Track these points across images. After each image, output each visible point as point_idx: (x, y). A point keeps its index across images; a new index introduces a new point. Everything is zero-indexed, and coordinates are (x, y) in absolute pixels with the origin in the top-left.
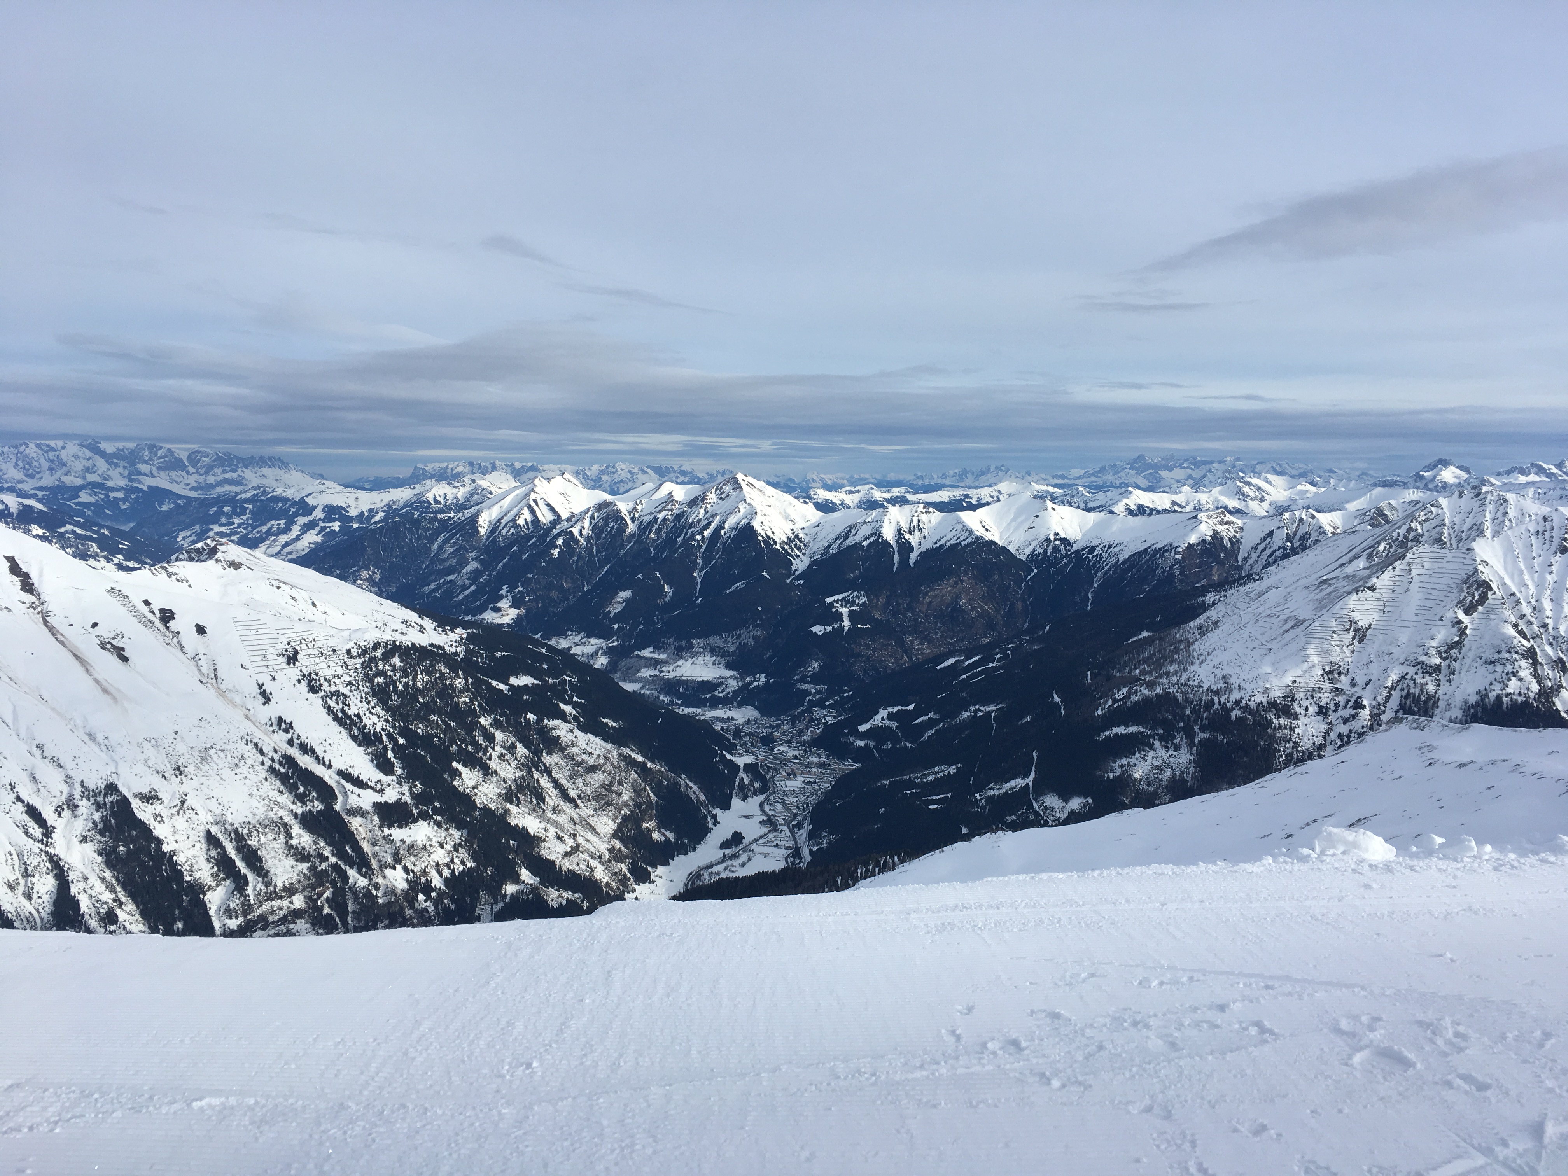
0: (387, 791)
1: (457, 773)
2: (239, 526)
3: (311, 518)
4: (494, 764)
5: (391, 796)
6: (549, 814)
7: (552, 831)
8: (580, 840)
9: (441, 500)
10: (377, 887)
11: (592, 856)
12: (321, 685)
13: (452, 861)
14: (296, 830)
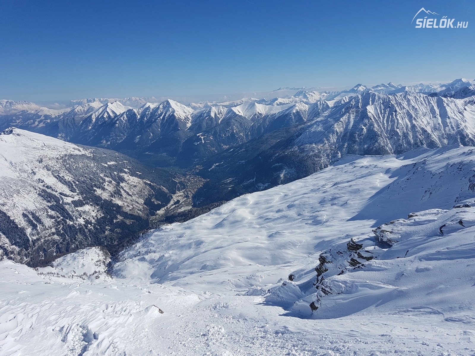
0: (75, 197)
1: (95, 191)
2: (19, 123)
3: (40, 119)
4: (106, 187)
5: (76, 198)
6: (124, 199)
7: (126, 204)
8: (134, 206)
9: (79, 111)
10: (76, 224)
11: (138, 210)
12: (51, 169)
13: (97, 215)
14: (49, 210)
